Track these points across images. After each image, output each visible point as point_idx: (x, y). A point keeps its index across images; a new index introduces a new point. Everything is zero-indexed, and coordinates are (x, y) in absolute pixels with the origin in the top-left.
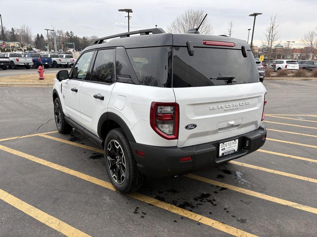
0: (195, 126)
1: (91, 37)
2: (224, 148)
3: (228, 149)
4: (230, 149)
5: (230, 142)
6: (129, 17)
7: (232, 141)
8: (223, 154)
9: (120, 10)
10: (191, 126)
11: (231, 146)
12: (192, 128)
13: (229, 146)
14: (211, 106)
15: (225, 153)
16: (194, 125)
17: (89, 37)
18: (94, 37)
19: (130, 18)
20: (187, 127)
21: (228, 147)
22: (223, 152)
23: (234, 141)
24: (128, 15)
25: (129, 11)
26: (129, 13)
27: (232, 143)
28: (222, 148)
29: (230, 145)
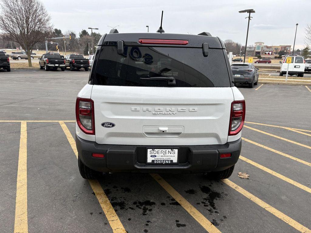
0: (113, 125)
1: (226, 41)
2: (155, 155)
3: (160, 157)
4: (165, 158)
5: (164, 150)
6: (249, 17)
7: (168, 150)
8: (153, 161)
9: (240, 12)
10: (108, 125)
11: (166, 155)
12: (109, 127)
13: (162, 154)
14: (133, 108)
15: (157, 160)
16: (111, 124)
17: (224, 41)
18: (228, 40)
19: (251, 18)
20: (103, 125)
21: (160, 155)
22: (153, 159)
23: (170, 150)
24: (249, 16)
25: (250, 11)
26: (251, 13)
27: (167, 152)
28: (152, 155)
29: (164, 153)
